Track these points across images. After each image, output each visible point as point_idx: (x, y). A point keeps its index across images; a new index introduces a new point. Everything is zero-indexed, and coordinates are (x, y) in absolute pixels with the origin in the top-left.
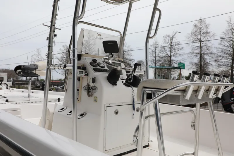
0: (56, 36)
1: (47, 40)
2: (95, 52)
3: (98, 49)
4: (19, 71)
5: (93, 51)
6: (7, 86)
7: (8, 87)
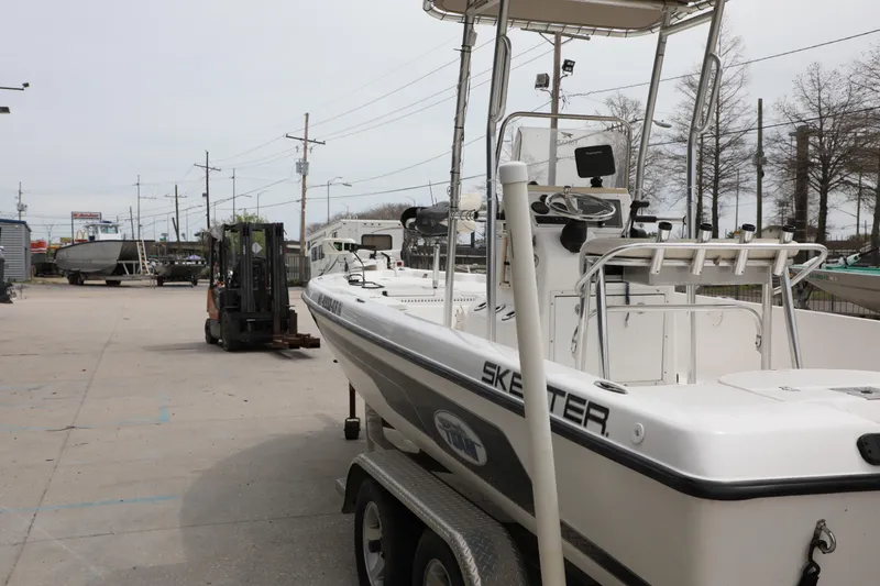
0: (572, 67)
1: (537, 86)
2: (748, 117)
3: (760, 101)
4: (411, 220)
5: (736, 111)
6: (389, 260)
7: (391, 265)
